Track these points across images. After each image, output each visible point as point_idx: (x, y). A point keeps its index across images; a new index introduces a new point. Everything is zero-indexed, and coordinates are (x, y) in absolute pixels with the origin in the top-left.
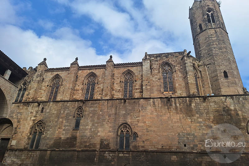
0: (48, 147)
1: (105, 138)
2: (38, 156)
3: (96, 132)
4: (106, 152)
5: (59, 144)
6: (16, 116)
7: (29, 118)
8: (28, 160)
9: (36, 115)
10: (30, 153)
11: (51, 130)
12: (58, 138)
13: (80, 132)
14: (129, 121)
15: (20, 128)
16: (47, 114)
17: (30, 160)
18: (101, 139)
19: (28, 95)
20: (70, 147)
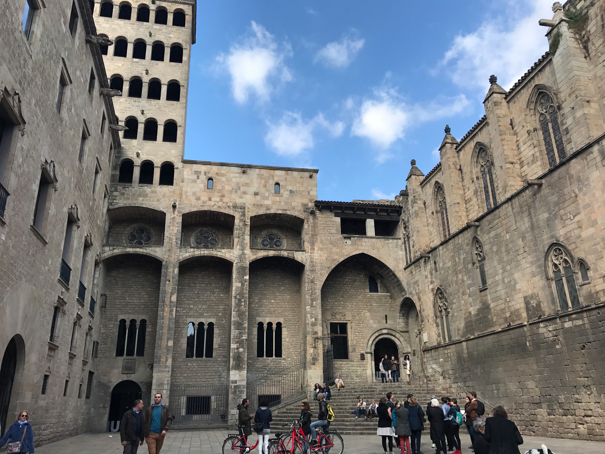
0: (461, 334)
1: (530, 292)
2: (455, 354)
3: (513, 283)
4: (542, 325)
5: (472, 326)
6: (414, 290)
7: (427, 289)
8: (447, 363)
9: (432, 278)
10: (446, 351)
11: (455, 301)
12: (467, 314)
13: (490, 292)
14: (561, 233)
15: (424, 311)
16: (443, 272)
17: (450, 362)
18: (525, 298)
19: (413, 247)
20: (486, 327)
